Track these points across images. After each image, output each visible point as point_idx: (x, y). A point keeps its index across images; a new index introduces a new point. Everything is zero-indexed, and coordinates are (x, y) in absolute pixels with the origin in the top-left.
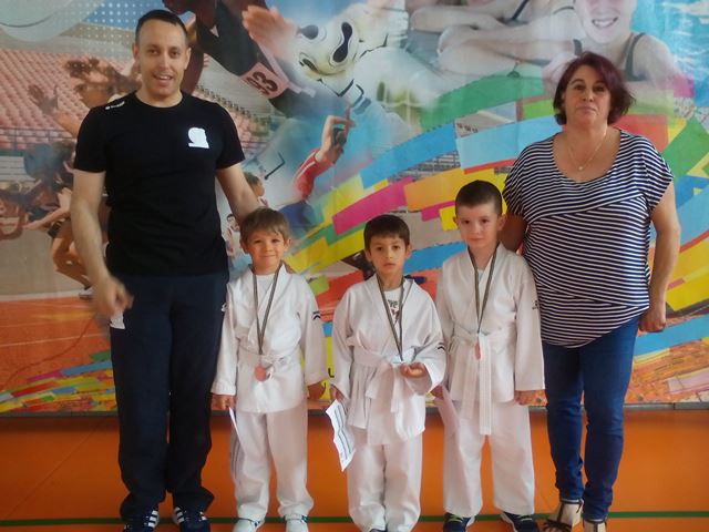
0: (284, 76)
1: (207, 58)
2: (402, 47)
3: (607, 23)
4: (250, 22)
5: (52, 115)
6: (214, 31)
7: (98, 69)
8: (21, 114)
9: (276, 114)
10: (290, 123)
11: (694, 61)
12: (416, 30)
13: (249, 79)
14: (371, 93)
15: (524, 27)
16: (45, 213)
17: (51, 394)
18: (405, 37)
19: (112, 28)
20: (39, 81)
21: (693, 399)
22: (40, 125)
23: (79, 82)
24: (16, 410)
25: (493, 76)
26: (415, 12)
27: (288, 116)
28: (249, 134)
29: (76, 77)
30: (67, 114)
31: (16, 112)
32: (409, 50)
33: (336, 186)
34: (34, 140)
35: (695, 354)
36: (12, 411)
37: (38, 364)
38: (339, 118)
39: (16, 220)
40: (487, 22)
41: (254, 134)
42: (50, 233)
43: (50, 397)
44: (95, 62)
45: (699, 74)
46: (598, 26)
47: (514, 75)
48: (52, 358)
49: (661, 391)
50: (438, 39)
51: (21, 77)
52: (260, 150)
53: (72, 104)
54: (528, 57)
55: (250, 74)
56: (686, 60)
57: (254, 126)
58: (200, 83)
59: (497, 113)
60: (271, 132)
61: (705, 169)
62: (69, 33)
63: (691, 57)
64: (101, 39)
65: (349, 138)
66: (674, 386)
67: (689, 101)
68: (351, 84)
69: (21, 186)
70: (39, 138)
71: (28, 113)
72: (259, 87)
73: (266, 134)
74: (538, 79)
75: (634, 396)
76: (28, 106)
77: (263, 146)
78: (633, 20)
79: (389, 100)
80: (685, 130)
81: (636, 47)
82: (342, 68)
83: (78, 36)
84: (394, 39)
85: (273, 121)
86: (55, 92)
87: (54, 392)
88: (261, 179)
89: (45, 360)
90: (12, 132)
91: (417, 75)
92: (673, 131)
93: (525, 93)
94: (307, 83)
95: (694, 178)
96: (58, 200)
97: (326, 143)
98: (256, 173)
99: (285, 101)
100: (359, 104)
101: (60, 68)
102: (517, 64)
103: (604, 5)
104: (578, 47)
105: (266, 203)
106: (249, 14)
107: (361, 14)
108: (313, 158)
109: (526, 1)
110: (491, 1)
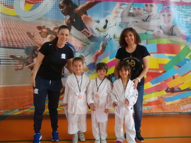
0: (91, 32)
1: (72, 27)
2: (120, 26)
3: (167, 22)
5: (32, 39)
6: (74, 20)
7: (45, 28)
8: (24, 39)
9: (89, 41)
11: (186, 32)
12: (123, 22)
14: (112, 37)
16: (30, 64)
17: (29, 110)
19: (49, 18)
20: (30, 31)
21: (186, 111)
22: (29, 42)
24: (20, 114)
26: (123, 18)
27: (92, 42)
28: (82, 46)
29: (39, 30)
30: (37, 39)
31: (23, 38)
32: (121, 27)
33: (103, 59)
34: (27, 45)
35: (187, 100)
36: (18, 114)
37: (26, 102)
38: (104, 42)
39: (22, 65)
40: (140, 21)
41: (83, 46)
42: (31, 69)
43: (29, 111)
44: (44, 27)
45: (188, 34)
46: (165, 23)
47: (146, 33)
48: (30, 101)
49: (179, 109)
50: (128, 24)
51: (25, 30)
52: (84, 50)
53: (38, 37)
54: (149, 29)
55: (83, 31)
56: (185, 31)
57: (83, 44)
60: (87, 45)
61: (189, 57)
62: (38, 19)
63: (186, 31)
64: (46, 21)
65: (106, 47)
66: (182, 108)
67: (185, 41)
68: (107, 34)
69: (23, 57)
70: (29, 45)
71: (26, 39)
72: (85, 34)
73: (86, 46)
74: (151, 34)
75: (172, 110)
76: (26, 37)
79: (116, 38)
80: (185, 47)
81: (174, 28)
82: (105, 30)
83: (40, 20)
84: (118, 24)
85: (88, 43)
86: (34, 34)
87: (30, 109)
88: (85, 57)
89: (28, 101)
90: (22, 43)
92: (182, 48)
93: (148, 38)
94: (97, 34)
95: (187, 59)
96: (33, 60)
97: (101, 48)
98: (83, 55)
99: (91, 38)
100: (109, 39)
101: (35, 28)
102: (147, 31)
103: (166, 18)
104: (161, 27)
105: (85, 62)
106: (83, 16)
107: (110, 18)
108: (98, 52)
109: (149, 16)
110: (141, 16)
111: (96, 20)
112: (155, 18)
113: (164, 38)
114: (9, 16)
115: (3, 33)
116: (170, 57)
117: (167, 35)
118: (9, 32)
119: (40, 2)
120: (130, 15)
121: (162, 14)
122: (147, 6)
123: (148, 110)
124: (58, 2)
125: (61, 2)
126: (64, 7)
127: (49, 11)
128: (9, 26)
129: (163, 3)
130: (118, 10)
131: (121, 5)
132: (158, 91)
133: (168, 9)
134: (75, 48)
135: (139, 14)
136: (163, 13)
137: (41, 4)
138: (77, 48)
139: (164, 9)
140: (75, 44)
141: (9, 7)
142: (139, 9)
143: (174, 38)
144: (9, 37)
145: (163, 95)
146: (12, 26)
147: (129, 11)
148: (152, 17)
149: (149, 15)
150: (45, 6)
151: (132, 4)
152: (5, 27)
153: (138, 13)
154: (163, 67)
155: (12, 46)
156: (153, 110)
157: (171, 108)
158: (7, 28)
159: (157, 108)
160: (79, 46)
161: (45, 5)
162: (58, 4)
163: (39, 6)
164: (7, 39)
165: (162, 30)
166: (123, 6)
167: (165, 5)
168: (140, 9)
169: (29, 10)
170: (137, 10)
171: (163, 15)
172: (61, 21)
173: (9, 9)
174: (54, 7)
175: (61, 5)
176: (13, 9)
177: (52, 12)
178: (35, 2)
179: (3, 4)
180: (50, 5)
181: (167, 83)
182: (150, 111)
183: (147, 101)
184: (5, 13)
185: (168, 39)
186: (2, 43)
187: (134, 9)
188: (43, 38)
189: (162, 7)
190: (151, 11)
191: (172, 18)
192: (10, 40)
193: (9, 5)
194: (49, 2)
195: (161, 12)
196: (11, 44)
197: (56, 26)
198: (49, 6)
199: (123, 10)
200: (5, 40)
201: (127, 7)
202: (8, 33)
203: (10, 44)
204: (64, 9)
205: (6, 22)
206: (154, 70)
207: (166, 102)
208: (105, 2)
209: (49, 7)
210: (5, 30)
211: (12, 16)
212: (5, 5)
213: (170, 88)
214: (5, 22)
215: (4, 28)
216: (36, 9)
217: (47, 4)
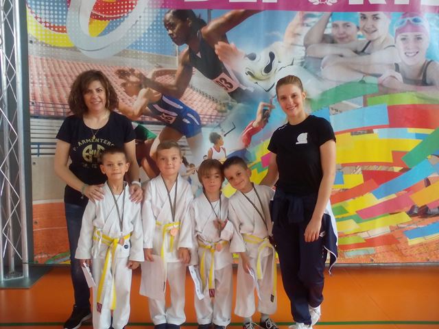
0: (237, 81)
1: (194, 69)
2: (302, 65)
3: (413, 54)
4: (219, 50)
6: (199, 55)
7: (134, 74)
9: (232, 101)
10: (239, 106)
12: (309, 57)
13: (217, 82)
15: (368, 56)
18: (303, 60)
19: (143, 52)
23: (123, 81)
25: (350, 83)
26: (309, 47)
27: (238, 102)
28: (216, 111)
29: (122, 78)
32: (305, 67)
33: (263, 141)
38: (266, 104)
40: (348, 53)
41: (219, 111)
44: (132, 71)
46: (408, 56)
47: (362, 82)
50: (321, 62)
52: (221, 121)
53: (119, 93)
54: (370, 72)
55: (218, 79)
57: (219, 107)
58: (190, 83)
59: (353, 102)
60: (228, 111)
62: (119, 55)
64: (136, 58)
65: (272, 115)
68: (273, 85)
72: (223, 86)
73: (225, 112)
74: (375, 84)
75: (424, 258)
77: (224, 118)
78: (427, 53)
81: (428, 68)
82: (268, 77)
83: (124, 56)
84: (297, 61)
85: (230, 105)
88: (222, 136)
91: (309, 81)
93: (368, 91)
94: (249, 85)
97: (259, 117)
98: (219, 132)
99: (237, 94)
101: (113, 73)
102: (364, 76)
103: (411, 45)
104: (397, 68)
105: (224, 150)
106: (218, 46)
107: (280, 48)
108: (251, 126)
109: (370, 42)
110: (350, 41)
111: (248, 54)
112: (385, 46)
113: (404, 92)
114: (57, 50)
115: (45, 85)
116: (418, 136)
117: (411, 84)
118: (56, 84)
119: (122, 15)
120: (327, 40)
121: (399, 37)
122: (364, 17)
123: (367, 255)
124: (163, 15)
125: (168, 15)
126: (176, 26)
127: (143, 36)
128: (56, 71)
129: (404, 11)
130: (298, 30)
131: (305, 17)
132: (391, 214)
133: (417, 23)
134: (201, 116)
135: (347, 37)
136: (404, 34)
137: (124, 20)
138: (204, 118)
139: (404, 24)
140: (201, 108)
141: (56, 29)
142: (346, 25)
143: (428, 93)
144: (56, 96)
145: (402, 224)
146: (62, 71)
147: (324, 31)
148: (377, 43)
149: (370, 39)
150: (134, 25)
151: (331, 15)
152: (49, 73)
153: (344, 36)
154: (403, 158)
155: (62, 114)
156: (377, 257)
157: (421, 253)
158: (52, 75)
159: (387, 252)
160: (209, 113)
161: (134, 23)
162: (163, 19)
163: (120, 24)
164: (52, 99)
165: (399, 74)
166: (310, 21)
167: (408, 14)
168: (348, 26)
169: (99, 33)
170: (342, 30)
171: (404, 39)
172: (168, 58)
173: (57, 33)
174: (153, 25)
175: (168, 21)
176: (65, 34)
177: (149, 38)
178: (111, 16)
179: (44, 24)
180: (145, 21)
181: (410, 196)
182: (372, 260)
183: (365, 235)
184: (48, 42)
185: (413, 93)
186: (42, 109)
187: (335, 26)
188: (131, 96)
189: (400, 20)
190: (375, 31)
191: (424, 44)
192: (58, 102)
193: (56, 25)
194: (142, 15)
195: (397, 31)
196: (62, 110)
197: (157, 67)
198: (142, 23)
199: (309, 28)
200: (49, 101)
201: (320, 21)
202: (53, 85)
203: (59, 110)
204: (175, 31)
205: (51, 62)
206: (380, 167)
207: (409, 240)
208: (267, 11)
209: (142, 27)
210: (47, 80)
211: (63, 48)
212: (48, 25)
213: (420, 206)
214: (48, 63)
215: (46, 76)
216: (114, 32)
217: (139, 19)
